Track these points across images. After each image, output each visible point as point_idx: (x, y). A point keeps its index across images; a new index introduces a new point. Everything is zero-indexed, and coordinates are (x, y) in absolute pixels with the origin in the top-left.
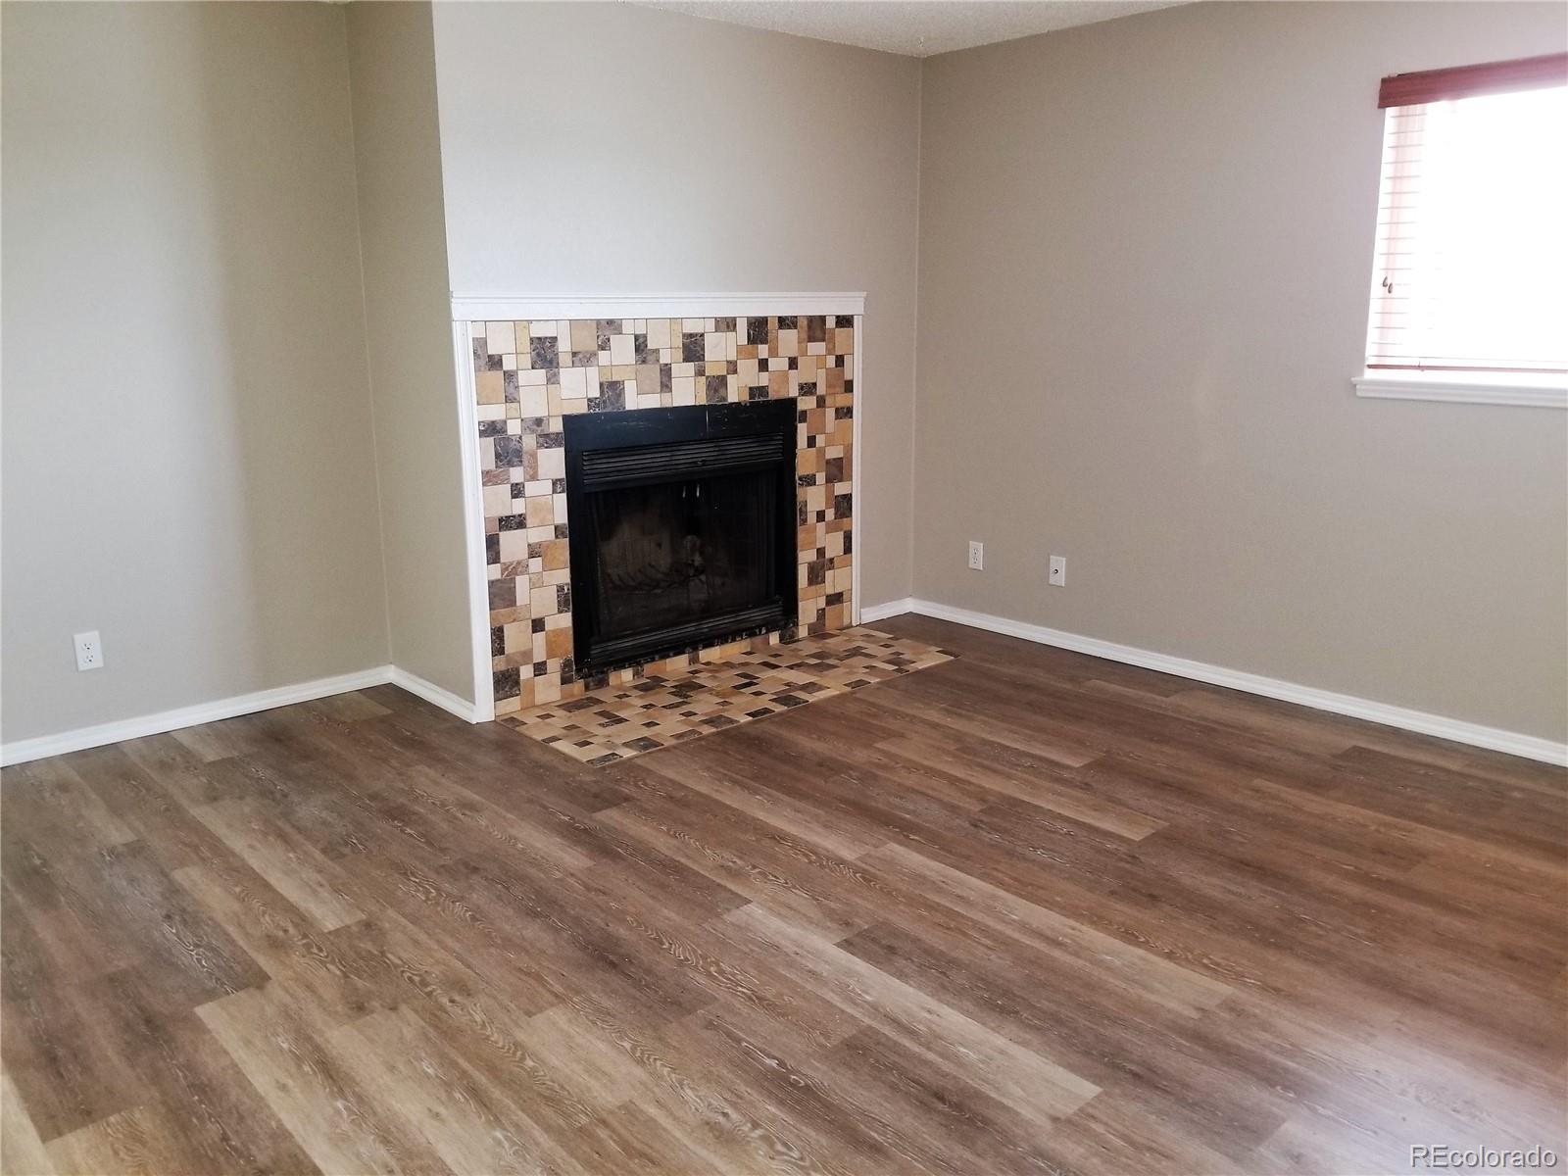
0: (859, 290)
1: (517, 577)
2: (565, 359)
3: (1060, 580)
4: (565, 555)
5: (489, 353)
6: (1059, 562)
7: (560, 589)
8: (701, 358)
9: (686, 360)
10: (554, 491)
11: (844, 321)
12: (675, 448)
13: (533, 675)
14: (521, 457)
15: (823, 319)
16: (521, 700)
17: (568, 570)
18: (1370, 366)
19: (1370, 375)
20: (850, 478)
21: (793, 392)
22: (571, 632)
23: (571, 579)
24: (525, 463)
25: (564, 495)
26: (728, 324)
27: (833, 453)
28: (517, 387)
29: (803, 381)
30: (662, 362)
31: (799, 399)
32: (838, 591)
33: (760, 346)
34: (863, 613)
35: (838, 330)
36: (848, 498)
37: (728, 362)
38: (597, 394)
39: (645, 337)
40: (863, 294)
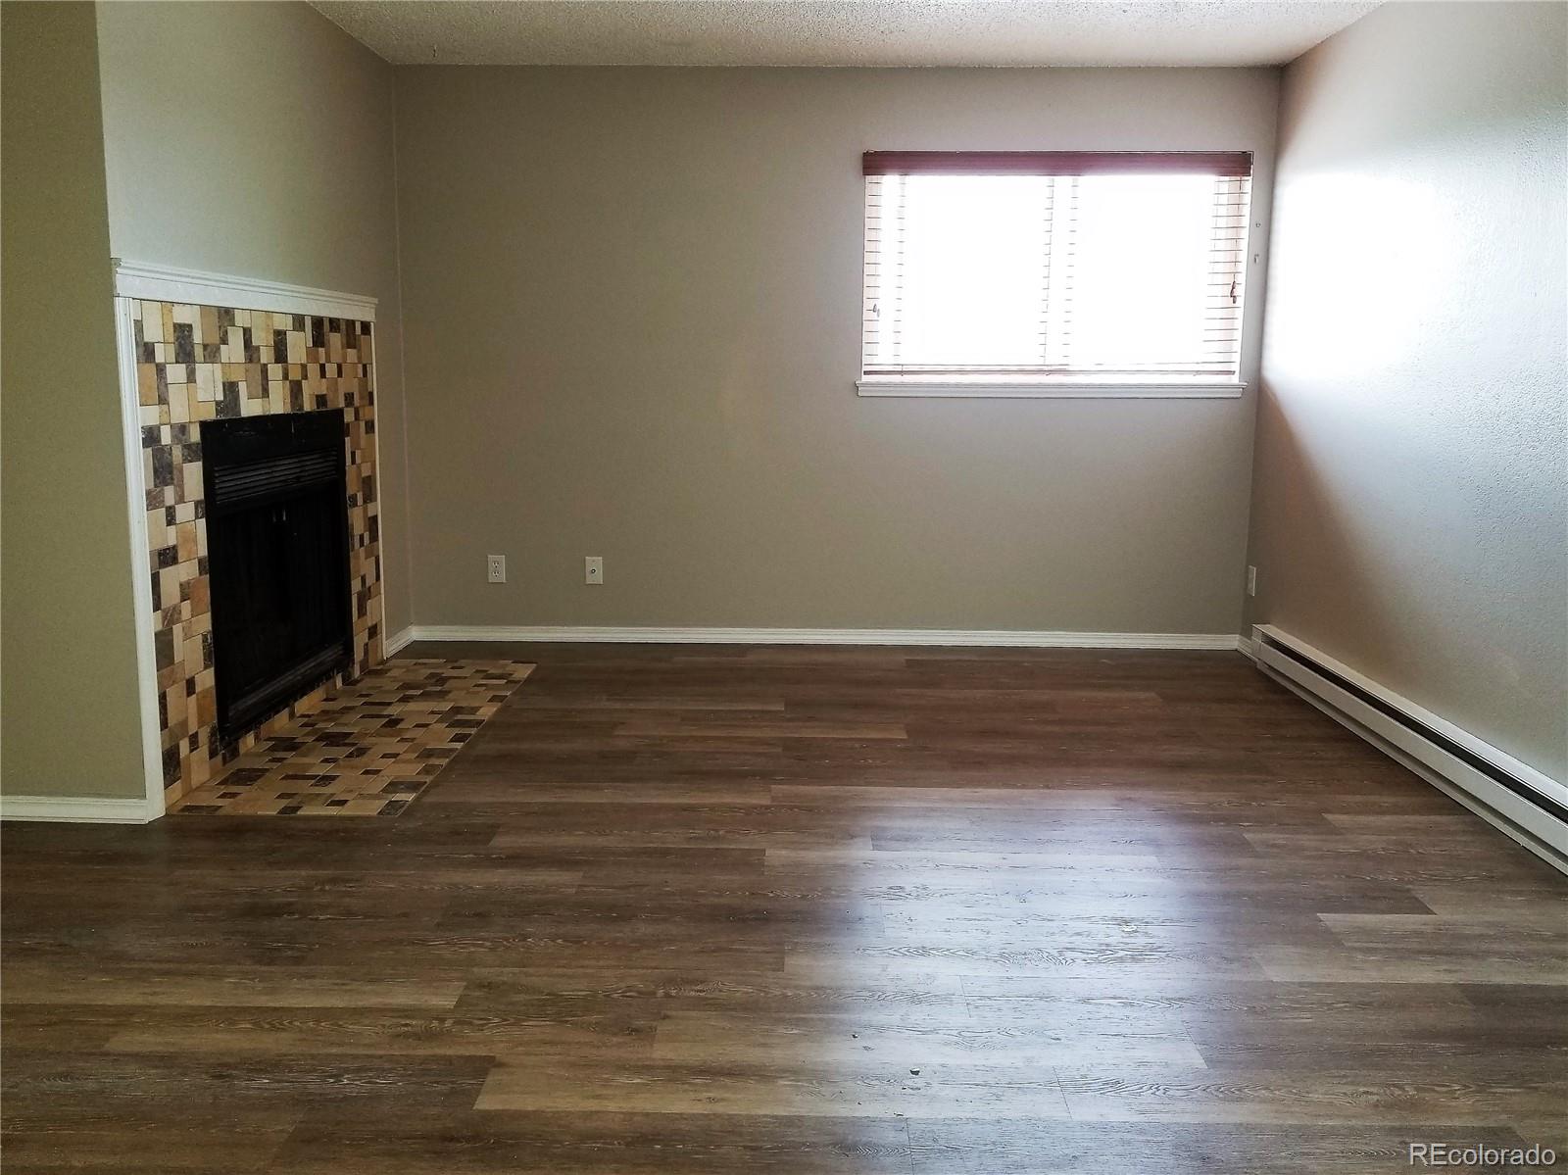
0: (373, 296)
1: (174, 627)
2: (199, 352)
3: (598, 578)
4: (206, 594)
5: (146, 340)
6: (595, 564)
7: (205, 637)
8: (286, 362)
9: (277, 362)
10: (197, 517)
11: (366, 327)
12: (273, 464)
13: (188, 750)
14: (171, 473)
15: (353, 322)
16: (182, 783)
17: (209, 614)
18: (866, 373)
19: (865, 379)
20: (376, 501)
21: (342, 404)
22: (214, 691)
23: (213, 628)
24: (175, 482)
25: (204, 520)
26: (299, 321)
27: (365, 473)
28: (166, 385)
29: (347, 391)
30: (262, 362)
31: (345, 409)
32: (374, 623)
33: (320, 349)
34: (389, 646)
35: (363, 336)
36: (375, 519)
37: (301, 364)
38: (220, 397)
39: (250, 330)
40: (376, 301)
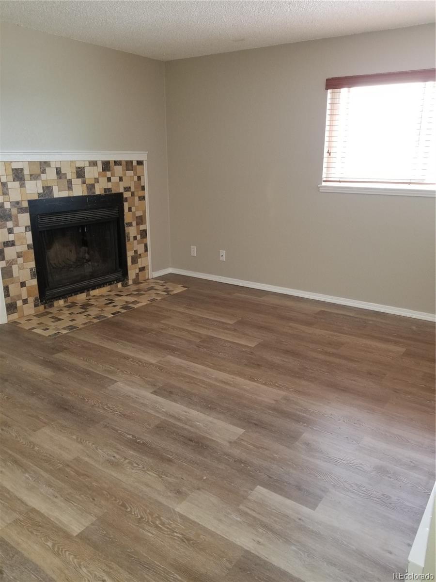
0: (145, 151)
1: (13, 266)
2: (27, 177)
3: (224, 259)
4: (32, 256)
6: (223, 253)
7: (31, 269)
8: (84, 177)
9: (78, 177)
10: (26, 231)
11: (140, 163)
12: (75, 213)
13: (22, 304)
14: (11, 217)
15: (132, 162)
16: (18, 314)
17: (34, 262)
18: (324, 181)
19: (324, 184)
20: (146, 223)
21: (122, 190)
22: (37, 287)
23: (36, 266)
24: (13, 220)
25: (30, 232)
26: (94, 164)
27: (139, 214)
28: (7, 189)
29: (125, 186)
30: (68, 178)
31: (124, 193)
32: (143, 266)
33: (107, 172)
34: (153, 274)
35: (138, 166)
36: (145, 231)
37: (95, 178)
38: (41, 191)
39: (60, 168)
40: (147, 152)
